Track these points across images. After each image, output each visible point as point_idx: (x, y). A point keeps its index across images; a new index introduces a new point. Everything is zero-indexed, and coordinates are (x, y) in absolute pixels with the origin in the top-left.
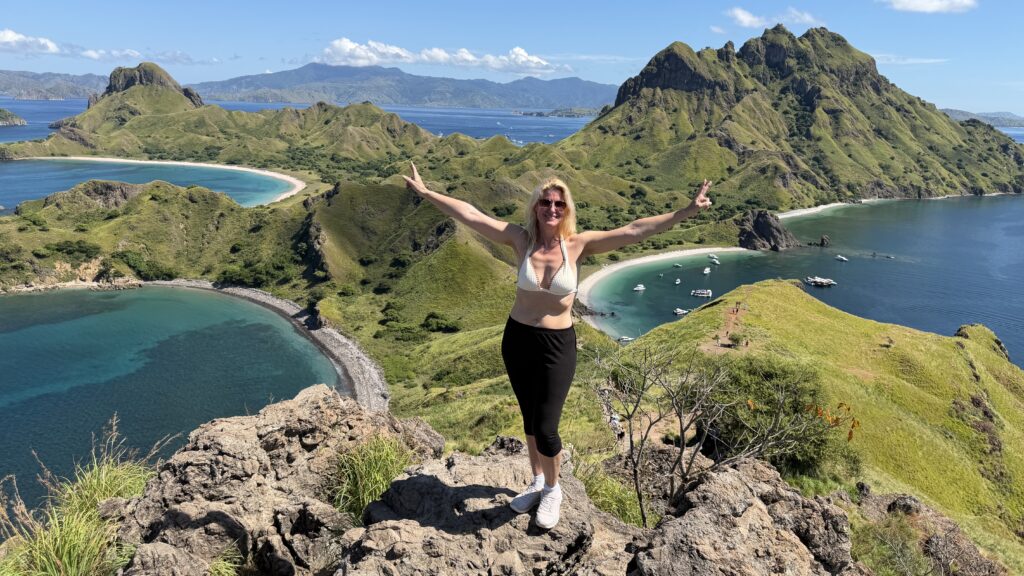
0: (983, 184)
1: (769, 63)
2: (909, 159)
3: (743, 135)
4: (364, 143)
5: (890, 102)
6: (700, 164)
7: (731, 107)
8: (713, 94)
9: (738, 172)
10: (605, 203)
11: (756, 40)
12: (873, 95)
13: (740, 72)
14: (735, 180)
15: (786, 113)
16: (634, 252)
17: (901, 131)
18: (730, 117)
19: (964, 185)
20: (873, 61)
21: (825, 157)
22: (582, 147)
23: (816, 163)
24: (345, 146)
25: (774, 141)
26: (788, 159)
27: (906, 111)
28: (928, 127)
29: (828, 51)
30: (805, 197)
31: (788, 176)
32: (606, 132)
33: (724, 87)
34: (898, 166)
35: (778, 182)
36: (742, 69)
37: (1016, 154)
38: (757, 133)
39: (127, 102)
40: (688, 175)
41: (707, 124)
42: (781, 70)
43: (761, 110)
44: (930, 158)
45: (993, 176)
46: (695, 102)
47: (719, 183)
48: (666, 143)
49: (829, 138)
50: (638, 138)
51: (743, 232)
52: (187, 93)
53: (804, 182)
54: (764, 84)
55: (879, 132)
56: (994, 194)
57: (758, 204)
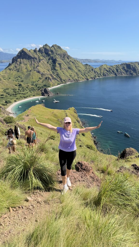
0: (88, 78)
1: (45, 53)
2: (75, 73)
3: (41, 70)
5: (71, 61)
6: (33, 77)
7: (38, 63)
8: (34, 60)
9: (41, 79)
10: (12, 88)
11: (42, 47)
12: (67, 59)
14: (41, 81)
15: (50, 64)
16: (20, 99)
17: (73, 68)
18: (38, 66)
19: (85, 78)
20: (67, 52)
21: (59, 74)
22: (5, 74)
23: (57, 76)
25: (48, 71)
26: (51, 75)
27: (74, 63)
28: (78, 66)
29: (57, 50)
30: (55, 83)
31: (51, 79)
32: (10, 70)
33: (36, 59)
34: (73, 75)
35: (49, 81)
36: (40, 54)
37: (94, 71)
38: (44, 69)
40: (31, 80)
41: (34, 67)
42: (48, 54)
43: (45, 64)
44: (79, 73)
45: (90, 76)
46: (30, 62)
47: (38, 81)
48: (25, 72)
49: (59, 70)
50: (18, 71)
51: (42, 93)
53: (55, 80)
54: (45, 58)
55: (69, 68)
56: (91, 80)
57: (46, 86)
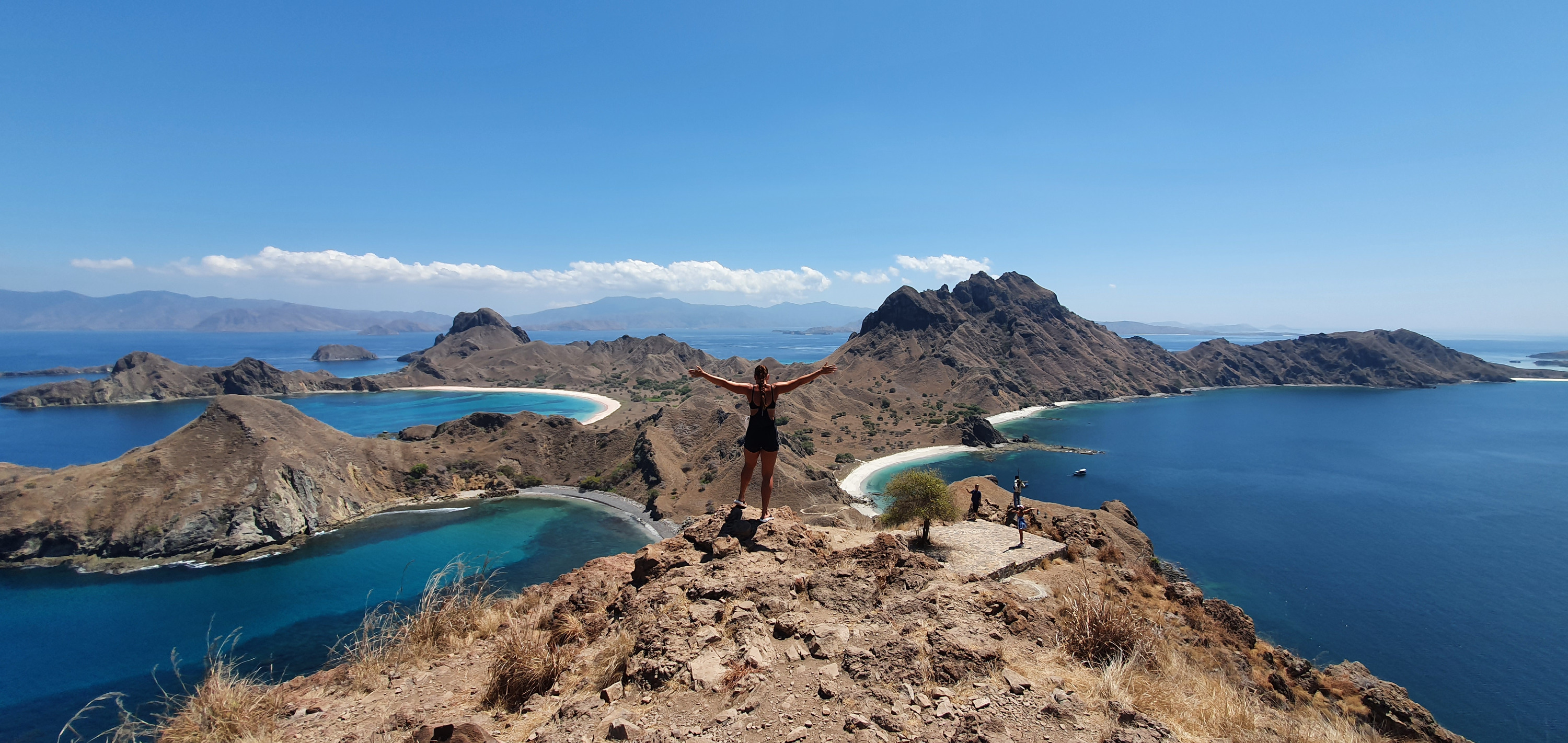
0: (1148, 387)
1: (976, 301)
2: (1089, 370)
3: (959, 355)
4: (661, 367)
5: (1071, 326)
7: (950, 334)
8: (935, 324)
9: (958, 384)
11: (965, 283)
12: (1057, 321)
13: (954, 306)
14: (957, 391)
15: (993, 337)
16: (885, 452)
17: (1081, 348)
18: (949, 341)
19: (1133, 387)
20: (1055, 295)
21: (1024, 371)
23: (1018, 375)
24: (646, 370)
25: (984, 359)
26: (995, 373)
27: (1084, 332)
28: (1101, 343)
29: (1020, 289)
30: (1010, 402)
31: (996, 387)
32: (855, 353)
33: (942, 318)
34: (1081, 376)
35: (990, 392)
36: (956, 305)
37: (1172, 362)
38: (971, 353)
39: (468, 340)
41: (932, 346)
42: (986, 305)
43: (973, 335)
44: (1105, 367)
45: (1155, 380)
46: (922, 331)
47: (945, 393)
49: (1026, 355)
50: (880, 359)
51: (965, 433)
52: (517, 331)
53: (1009, 391)
54: (974, 316)
55: (1064, 349)
57: (975, 410)
